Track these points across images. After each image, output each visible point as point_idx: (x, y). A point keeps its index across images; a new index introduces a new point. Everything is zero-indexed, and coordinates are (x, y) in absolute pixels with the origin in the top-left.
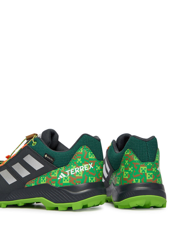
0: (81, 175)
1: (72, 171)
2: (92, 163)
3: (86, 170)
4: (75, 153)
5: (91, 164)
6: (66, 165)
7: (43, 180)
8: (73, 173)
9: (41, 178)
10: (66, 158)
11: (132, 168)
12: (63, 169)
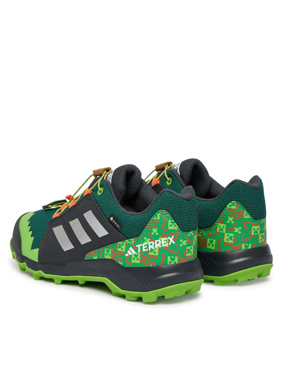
0: (157, 254)
1: (145, 245)
2: (173, 237)
3: (163, 246)
4: (149, 219)
5: (171, 238)
6: (137, 236)
7: (107, 253)
8: (145, 249)
9: (105, 249)
10: (137, 226)
11: (240, 228)
12: (133, 242)
